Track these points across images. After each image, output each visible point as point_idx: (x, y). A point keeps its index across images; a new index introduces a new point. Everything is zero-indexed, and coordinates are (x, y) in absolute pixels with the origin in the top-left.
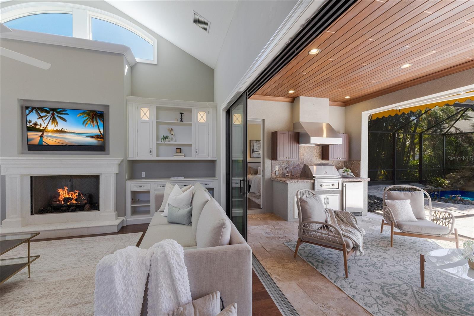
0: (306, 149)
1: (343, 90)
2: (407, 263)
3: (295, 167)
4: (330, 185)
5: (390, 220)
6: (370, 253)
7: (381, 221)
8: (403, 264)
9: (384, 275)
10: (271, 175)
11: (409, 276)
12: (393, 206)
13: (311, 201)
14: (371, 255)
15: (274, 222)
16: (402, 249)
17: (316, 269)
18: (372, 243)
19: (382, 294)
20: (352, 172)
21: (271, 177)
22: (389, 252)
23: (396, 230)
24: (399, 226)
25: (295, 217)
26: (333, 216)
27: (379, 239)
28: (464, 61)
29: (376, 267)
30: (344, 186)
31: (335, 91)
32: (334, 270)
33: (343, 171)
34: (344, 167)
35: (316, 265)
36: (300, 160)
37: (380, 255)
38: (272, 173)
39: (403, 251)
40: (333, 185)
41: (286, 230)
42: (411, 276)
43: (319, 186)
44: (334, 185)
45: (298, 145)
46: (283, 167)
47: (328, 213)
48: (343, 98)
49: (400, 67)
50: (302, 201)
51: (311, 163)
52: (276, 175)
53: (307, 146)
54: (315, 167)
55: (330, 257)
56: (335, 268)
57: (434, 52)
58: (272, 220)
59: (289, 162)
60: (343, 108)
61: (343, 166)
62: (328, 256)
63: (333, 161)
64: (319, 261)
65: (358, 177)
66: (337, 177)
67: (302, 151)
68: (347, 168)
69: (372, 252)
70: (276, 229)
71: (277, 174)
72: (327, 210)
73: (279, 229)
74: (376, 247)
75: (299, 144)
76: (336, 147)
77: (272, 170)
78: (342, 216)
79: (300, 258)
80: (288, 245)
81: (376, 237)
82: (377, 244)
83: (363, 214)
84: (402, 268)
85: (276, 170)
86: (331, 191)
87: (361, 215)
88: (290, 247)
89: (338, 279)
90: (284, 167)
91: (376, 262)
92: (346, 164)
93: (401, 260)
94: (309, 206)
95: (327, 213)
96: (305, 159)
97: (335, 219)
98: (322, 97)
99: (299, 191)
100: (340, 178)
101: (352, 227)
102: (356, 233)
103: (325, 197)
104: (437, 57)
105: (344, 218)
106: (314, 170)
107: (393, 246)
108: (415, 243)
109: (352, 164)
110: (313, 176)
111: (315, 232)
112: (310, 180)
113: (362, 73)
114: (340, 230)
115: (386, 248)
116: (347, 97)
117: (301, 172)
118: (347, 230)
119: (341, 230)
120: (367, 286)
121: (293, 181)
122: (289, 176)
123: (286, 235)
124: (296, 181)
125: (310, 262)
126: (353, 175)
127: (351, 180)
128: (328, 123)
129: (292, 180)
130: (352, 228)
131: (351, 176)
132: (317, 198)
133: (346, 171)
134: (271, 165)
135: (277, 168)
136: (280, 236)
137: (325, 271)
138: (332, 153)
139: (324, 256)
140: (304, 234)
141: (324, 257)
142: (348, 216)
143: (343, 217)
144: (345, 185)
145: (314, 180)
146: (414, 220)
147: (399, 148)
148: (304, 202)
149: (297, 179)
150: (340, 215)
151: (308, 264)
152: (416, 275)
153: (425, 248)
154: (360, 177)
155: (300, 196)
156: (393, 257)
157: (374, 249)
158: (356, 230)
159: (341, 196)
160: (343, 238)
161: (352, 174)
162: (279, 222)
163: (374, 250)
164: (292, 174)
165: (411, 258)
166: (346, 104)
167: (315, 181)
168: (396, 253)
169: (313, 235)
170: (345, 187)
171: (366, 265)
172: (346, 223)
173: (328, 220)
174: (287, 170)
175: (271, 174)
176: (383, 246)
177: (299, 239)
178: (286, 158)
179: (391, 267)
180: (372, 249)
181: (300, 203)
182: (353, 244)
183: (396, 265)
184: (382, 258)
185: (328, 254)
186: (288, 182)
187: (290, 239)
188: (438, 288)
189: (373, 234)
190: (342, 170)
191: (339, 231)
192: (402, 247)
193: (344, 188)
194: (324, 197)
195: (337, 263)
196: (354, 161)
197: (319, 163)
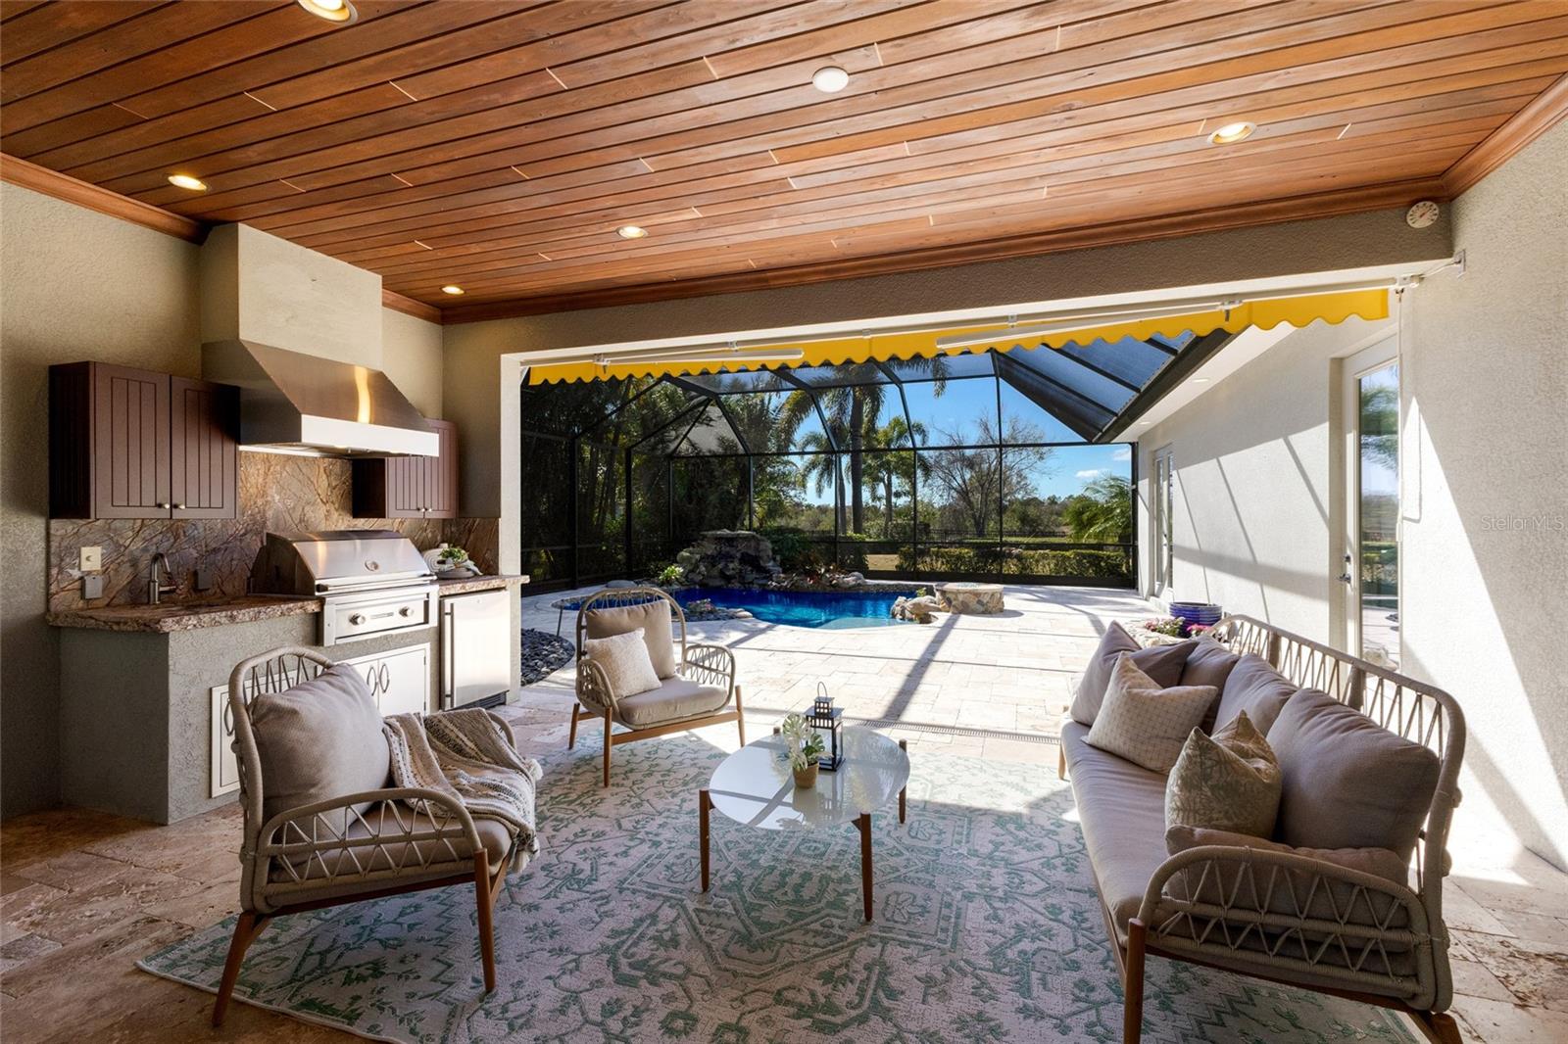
0: (278, 468)
1: (440, 254)
2: (652, 827)
3: (215, 551)
4: (391, 614)
5: (598, 702)
6: (553, 837)
7: (571, 710)
8: (647, 833)
9: (607, 899)
10: (48, 601)
11: (668, 868)
12: (606, 654)
13: (314, 705)
14: (555, 842)
15: (70, 858)
16: (634, 784)
17: (346, 1027)
18: (553, 795)
19: (616, 987)
20: (470, 559)
21: (48, 609)
22: (602, 809)
23: (617, 728)
24: (624, 715)
25: (217, 791)
26: (422, 739)
27: (569, 773)
28: (741, 266)
29: (578, 882)
30: (448, 609)
31: (409, 248)
32: (434, 980)
33: (441, 558)
34: (443, 542)
35: (342, 1005)
36: (243, 514)
37: (583, 831)
38: (53, 588)
39: (635, 788)
40: (404, 612)
41: (157, 878)
42: (673, 864)
43: (346, 623)
44: (408, 612)
45: (229, 447)
46: (137, 553)
47: (400, 736)
48: (437, 290)
49: (617, 231)
50: (264, 716)
51: (304, 531)
52: (88, 596)
53: (284, 455)
54: (321, 548)
55: (411, 927)
56: (438, 967)
57: (697, 214)
58: (53, 847)
59: (175, 529)
60: (438, 327)
61: (439, 538)
62: (401, 924)
63: (402, 523)
64: (362, 969)
65: (491, 574)
66: (421, 580)
67: (252, 477)
68: (454, 546)
69: (557, 831)
70: (83, 899)
71: (94, 589)
72: (393, 721)
73: (104, 887)
74: (564, 806)
75: (239, 442)
76: (413, 467)
77: (54, 571)
78: (456, 730)
79: (253, 1006)
80: (174, 965)
81: (559, 769)
82: (566, 791)
83: (509, 697)
84: (645, 849)
85: (86, 566)
86: (397, 635)
87: (504, 704)
88: (184, 971)
89: (455, 1021)
90: (145, 550)
91: (575, 864)
92: (447, 530)
93: (637, 822)
94: (303, 729)
95: (394, 738)
96: (270, 514)
97: (431, 752)
98: (353, 259)
99: (246, 668)
100: (432, 582)
101: (497, 764)
102: (515, 783)
103: (368, 665)
104: (701, 233)
105: (465, 739)
106: (318, 556)
107: (611, 781)
108: (656, 752)
109: (470, 531)
110: (317, 582)
111: (340, 850)
112: (300, 604)
113: (511, 207)
114: (454, 795)
115: (593, 795)
116: (453, 290)
117: (252, 571)
118: (482, 784)
119: (460, 790)
120: (566, 981)
121: (206, 618)
122: (173, 595)
123: (155, 910)
124: (221, 616)
125: (309, 1004)
126: (476, 569)
127: (470, 586)
128: (381, 370)
129: (197, 613)
130: (497, 771)
131: (470, 574)
132: (346, 679)
133: (450, 554)
134: (43, 544)
135: (92, 558)
136: (110, 931)
137: (394, 1011)
138: (395, 487)
139: (383, 932)
140: (275, 877)
141: (381, 941)
142: (481, 727)
143: (461, 735)
144: (452, 605)
145: (322, 601)
146: (655, 686)
147: (581, 488)
148: (280, 717)
149: (229, 604)
150: (447, 731)
151: (299, 1024)
152: (682, 855)
153: (680, 759)
154: (497, 574)
155: (249, 692)
156: (618, 821)
157: (561, 816)
158: (513, 774)
159: (436, 648)
160: (475, 827)
161: (470, 564)
162: (107, 848)
163: (562, 820)
164: (196, 582)
165: (660, 805)
166: (446, 315)
167: (326, 607)
168: (622, 804)
169: (331, 864)
170: (451, 614)
171: (548, 890)
172: (473, 757)
173: (402, 765)
174: (163, 566)
175: (48, 596)
176: (583, 794)
177: (246, 913)
178: (160, 506)
179: (621, 861)
180: (556, 820)
181: (253, 725)
182: (511, 836)
183: (630, 847)
184: (590, 838)
185: (401, 914)
186: (168, 624)
187: (185, 921)
188: (735, 871)
189: (548, 760)
190: (435, 554)
191: (453, 799)
192: (633, 777)
193: (448, 618)
194: (367, 667)
195: (442, 939)
196: (478, 520)
197: (342, 529)
